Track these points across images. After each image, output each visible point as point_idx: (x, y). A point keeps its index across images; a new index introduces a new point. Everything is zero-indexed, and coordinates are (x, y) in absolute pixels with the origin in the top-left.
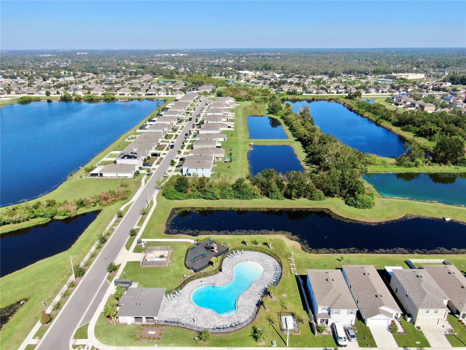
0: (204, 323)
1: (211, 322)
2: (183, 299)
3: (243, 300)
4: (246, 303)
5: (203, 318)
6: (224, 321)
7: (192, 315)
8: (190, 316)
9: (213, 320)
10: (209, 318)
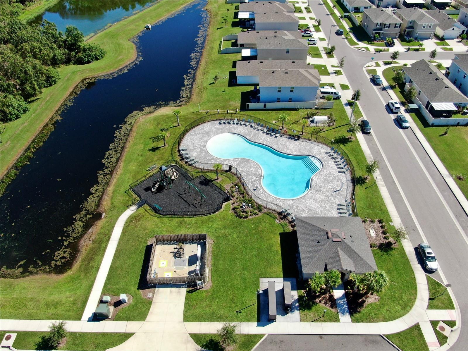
0: (337, 181)
1: (335, 176)
2: (297, 207)
3: (289, 151)
4: (293, 148)
5: (329, 183)
6: (329, 164)
7: (327, 194)
8: (330, 195)
9: (330, 173)
10: (327, 177)
